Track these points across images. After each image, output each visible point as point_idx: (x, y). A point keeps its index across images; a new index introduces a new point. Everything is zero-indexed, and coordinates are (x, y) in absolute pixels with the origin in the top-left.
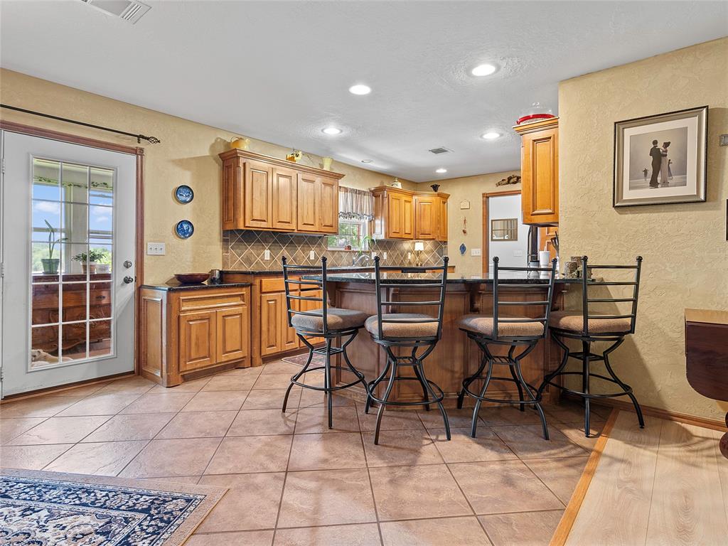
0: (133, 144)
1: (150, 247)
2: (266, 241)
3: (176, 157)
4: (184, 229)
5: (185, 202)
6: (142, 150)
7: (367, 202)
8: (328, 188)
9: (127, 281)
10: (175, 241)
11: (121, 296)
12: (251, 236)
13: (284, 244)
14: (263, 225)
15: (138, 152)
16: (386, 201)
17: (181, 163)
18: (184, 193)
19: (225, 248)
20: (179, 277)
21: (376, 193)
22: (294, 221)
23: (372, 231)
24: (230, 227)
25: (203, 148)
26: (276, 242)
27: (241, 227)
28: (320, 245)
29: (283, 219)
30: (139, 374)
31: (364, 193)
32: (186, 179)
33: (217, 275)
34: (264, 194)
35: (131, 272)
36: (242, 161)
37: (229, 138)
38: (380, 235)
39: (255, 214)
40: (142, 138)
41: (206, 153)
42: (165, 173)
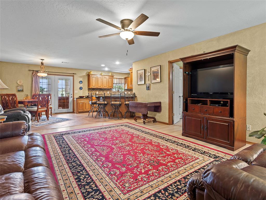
0: (73, 75)
1: (75, 92)
2: (97, 90)
3: (79, 76)
4: (81, 88)
5: (80, 84)
6: (74, 76)
7: (123, 81)
8: (110, 79)
9: (71, 97)
10: (79, 90)
11: (71, 99)
12: (93, 89)
13: (101, 90)
14: (95, 87)
15: (73, 76)
16: (127, 80)
17: (80, 77)
18: (81, 82)
19: (89, 92)
20: (80, 97)
21: (125, 78)
22: (102, 86)
23: (125, 87)
24: (89, 88)
25: (84, 73)
27: (90, 88)
28: (110, 90)
29: (100, 86)
30: (73, 112)
31: (122, 79)
32: (81, 79)
33: (87, 96)
34: (95, 81)
35: (72, 96)
36: (90, 76)
37: (89, 71)
38: (126, 88)
39: (93, 85)
40: (73, 74)
41: (85, 74)
42: (77, 79)
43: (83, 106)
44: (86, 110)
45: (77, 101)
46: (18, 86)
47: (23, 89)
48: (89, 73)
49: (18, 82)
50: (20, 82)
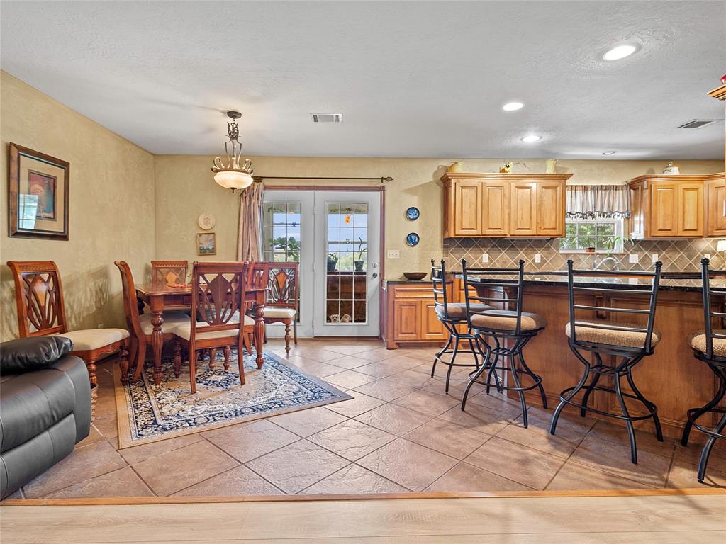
0: (379, 183)
1: (390, 254)
2: (484, 246)
3: (406, 187)
4: (412, 240)
5: (414, 219)
6: (383, 187)
7: (620, 200)
8: (550, 191)
9: (375, 275)
10: (406, 248)
11: (372, 286)
12: (467, 242)
13: (504, 248)
14: (473, 232)
15: (382, 189)
16: (646, 193)
17: (411, 191)
18: (412, 213)
19: (446, 253)
20: (406, 274)
21: (633, 186)
22: (506, 227)
23: (630, 229)
24: (446, 237)
25: (427, 175)
26: (494, 246)
27: (452, 236)
28: (548, 248)
29: (496, 225)
30: (378, 340)
31: (615, 188)
32: (414, 202)
34: (473, 206)
35: (377, 271)
36: (453, 181)
37: (447, 163)
38: (638, 234)
39: (466, 222)
40: (382, 179)
41: (431, 179)
42: (399, 200)
43: (416, 317)
44: (427, 337)
45: (391, 294)
46: (200, 235)
47: (214, 246)
48: (447, 169)
49: (201, 221)
50: (207, 221)
